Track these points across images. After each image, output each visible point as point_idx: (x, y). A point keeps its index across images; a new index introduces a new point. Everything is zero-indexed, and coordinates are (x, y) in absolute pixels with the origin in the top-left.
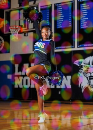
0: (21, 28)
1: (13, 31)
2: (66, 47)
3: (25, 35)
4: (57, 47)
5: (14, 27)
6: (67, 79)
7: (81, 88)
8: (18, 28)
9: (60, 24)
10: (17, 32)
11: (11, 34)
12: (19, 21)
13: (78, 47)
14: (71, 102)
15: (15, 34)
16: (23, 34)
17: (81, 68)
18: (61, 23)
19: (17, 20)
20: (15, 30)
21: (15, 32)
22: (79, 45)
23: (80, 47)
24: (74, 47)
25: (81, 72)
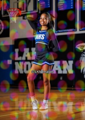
0: (19, 11)
1: (11, 14)
2: (68, 30)
3: (24, 19)
4: (58, 31)
5: (12, 10)
6: (69, 64)
7: (84, 73)
8: (16, 11)
9: (61, 6)
10: (16, 15)
11: (9, 17)
12: (18, 3)
13: (80, 30)
14: (73, 89)
15: (13, 17)
16: (22, 17)
17: (83, 52)
18: (62, 4)
19: (16, 2)
20: (13, 13)
21: (14, 15)
22: (81, 28)
23: (82, 30)
24: (76, 31)
25: (83, 57)
